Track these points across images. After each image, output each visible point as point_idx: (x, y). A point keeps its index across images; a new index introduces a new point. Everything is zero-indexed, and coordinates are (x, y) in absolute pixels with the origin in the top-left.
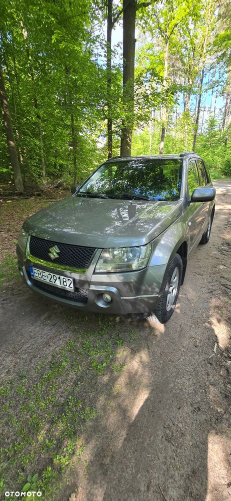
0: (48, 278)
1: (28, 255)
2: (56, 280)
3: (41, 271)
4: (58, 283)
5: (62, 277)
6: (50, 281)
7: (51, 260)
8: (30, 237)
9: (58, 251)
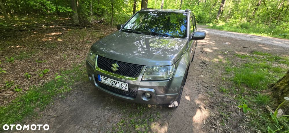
0: (110, 82)
1: (97, 68)
2: (116, 84)
3: (106, 78)
4: (117, 85)
5: (120, 82)
6: (112, 84)
7: (113, 71)
8: (97, 56)
9: (118, 66)
